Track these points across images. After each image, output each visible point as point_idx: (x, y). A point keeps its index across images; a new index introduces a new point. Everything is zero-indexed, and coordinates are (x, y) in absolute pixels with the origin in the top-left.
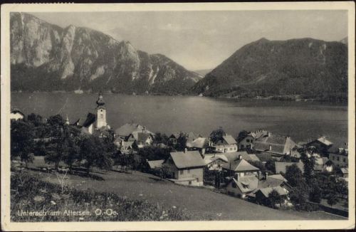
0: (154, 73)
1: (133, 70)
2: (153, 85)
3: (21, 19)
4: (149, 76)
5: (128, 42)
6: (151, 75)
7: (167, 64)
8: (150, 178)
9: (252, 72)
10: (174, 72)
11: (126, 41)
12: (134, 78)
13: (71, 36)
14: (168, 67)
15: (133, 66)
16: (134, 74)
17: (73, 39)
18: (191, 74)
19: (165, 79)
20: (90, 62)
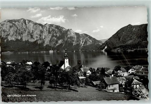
0: (83, 42)
1: (73, 41)
2: (82, 47)
3: (26, 22)
4: (80, 43)
5: (71, 29)
6: (81, 43)
7: (88, 38)
8: (96, 89)
9: (126, 39)
10: (91, 41)
11: (70, 29)
12: (74, 44)
13: (47, 28)
14: (88, 39)
15: (73, 39)
16: (74, 43)
17: (48, 29)
18: (99, 41)
19: (87, 44)
20: (55, 39)
